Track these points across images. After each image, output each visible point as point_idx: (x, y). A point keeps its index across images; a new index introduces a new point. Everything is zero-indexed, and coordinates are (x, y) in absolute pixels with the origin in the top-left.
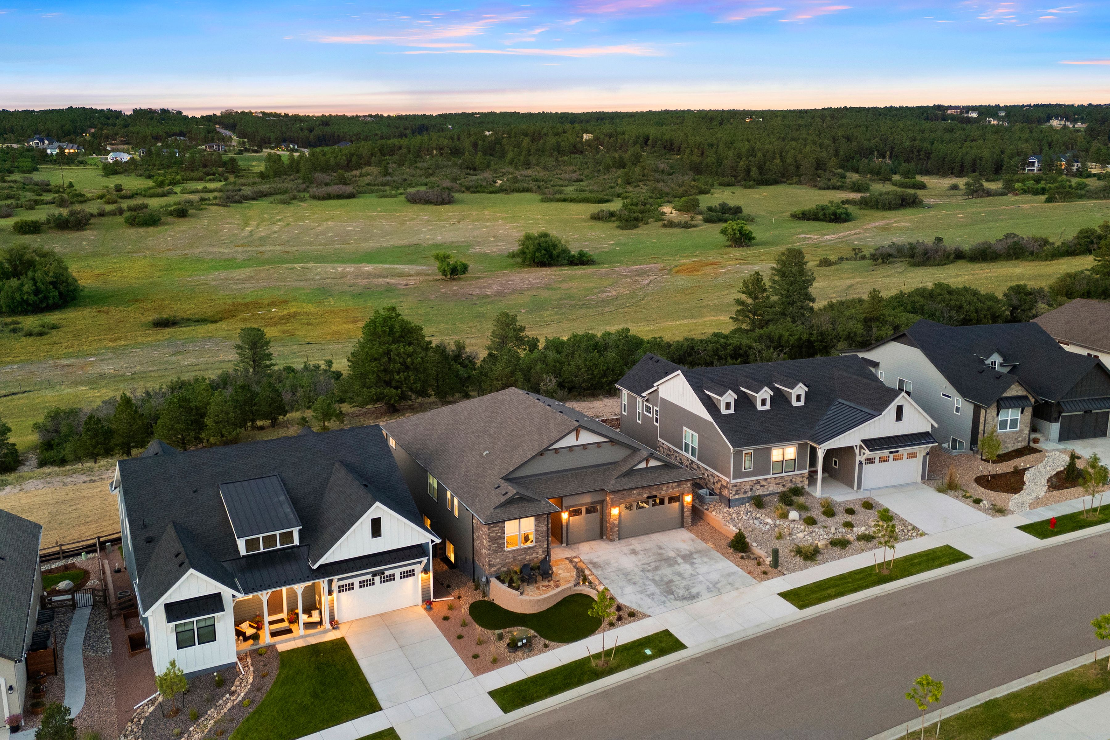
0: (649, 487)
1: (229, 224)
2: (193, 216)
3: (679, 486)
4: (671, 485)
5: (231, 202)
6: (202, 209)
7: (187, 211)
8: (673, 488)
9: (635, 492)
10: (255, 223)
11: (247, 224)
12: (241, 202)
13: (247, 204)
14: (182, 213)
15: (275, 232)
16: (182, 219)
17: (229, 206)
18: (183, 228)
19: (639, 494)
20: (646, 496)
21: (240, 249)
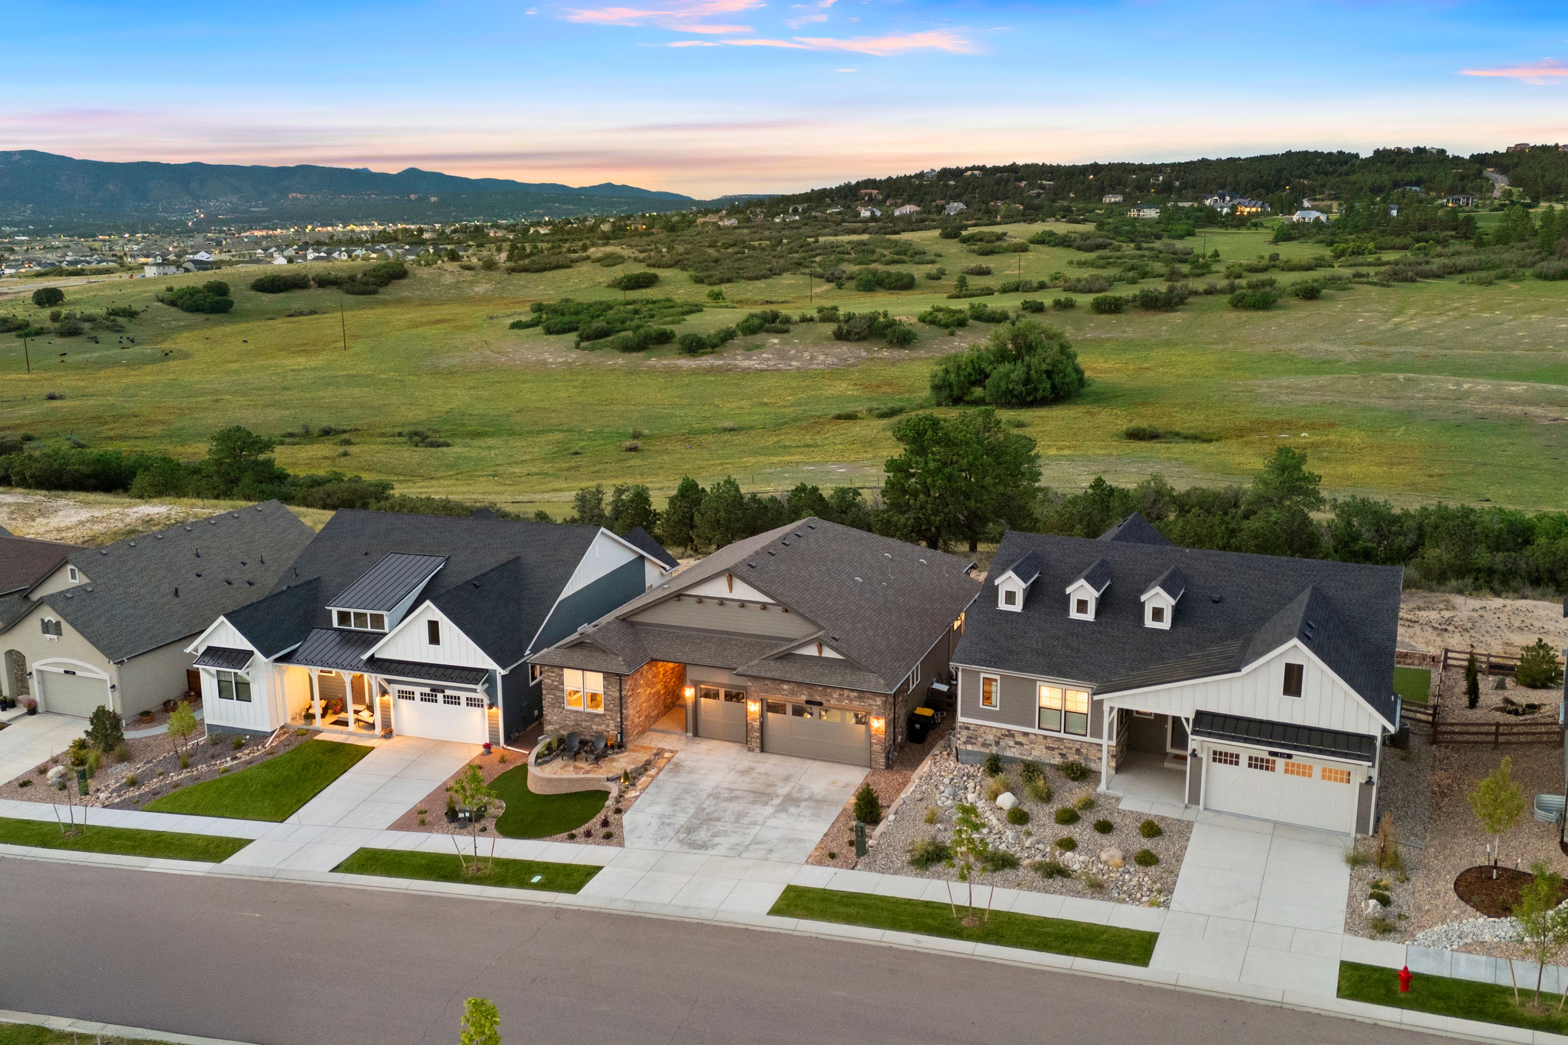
0: (810, 686)
1: (1370, 311)
2: (1324, 298)
3: (860, 698)
4: (846, 693)
5: (1395, 280)
6: (1344, 289)
7: (1318, 291)
8: (848, 697)
9: (785, 687)
10: (1412, 311)
11: (1399, 312)
12: (1414, 281)
13: (1421, 284)
14: (1310, 294)
15: (1435, 326)
16: (1309, 303)
17: (1390, 286)
18: (1302, 314)
19: (793, 693)
20: (804, 698)
21: (1358, 348)
